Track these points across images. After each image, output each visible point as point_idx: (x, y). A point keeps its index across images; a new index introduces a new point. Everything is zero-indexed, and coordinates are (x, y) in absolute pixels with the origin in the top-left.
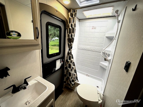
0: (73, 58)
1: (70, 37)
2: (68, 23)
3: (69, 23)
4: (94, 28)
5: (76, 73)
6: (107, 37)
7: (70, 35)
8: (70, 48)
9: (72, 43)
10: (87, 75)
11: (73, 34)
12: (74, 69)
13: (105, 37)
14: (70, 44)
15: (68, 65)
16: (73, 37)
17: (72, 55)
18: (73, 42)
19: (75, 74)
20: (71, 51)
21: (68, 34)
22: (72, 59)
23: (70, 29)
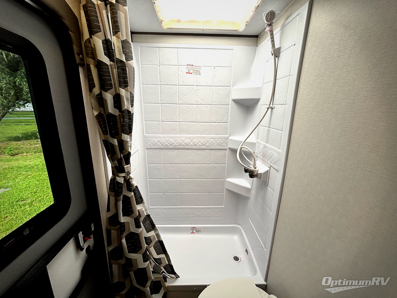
0: (140, 200)
1: (111, 109)
2: (86, 35)
3: (92, 32)
4: (192, 70)
5: (164, 251)
6: (235, 101)
7: (109, 97)
8: (120, 161)
9: (125, 137)
10: (194, 230)
11: (123, 92)
12: (153, 244)
13: (231, 102)
14: (115, 142)
15: (124, 241)
16: (126, 105)
17: (136, 190)
18: (129, 131)
19: (163, 256)
20: (129, 173)
21: (96, 90)
22: (139, 207)
23: (100, 65)
